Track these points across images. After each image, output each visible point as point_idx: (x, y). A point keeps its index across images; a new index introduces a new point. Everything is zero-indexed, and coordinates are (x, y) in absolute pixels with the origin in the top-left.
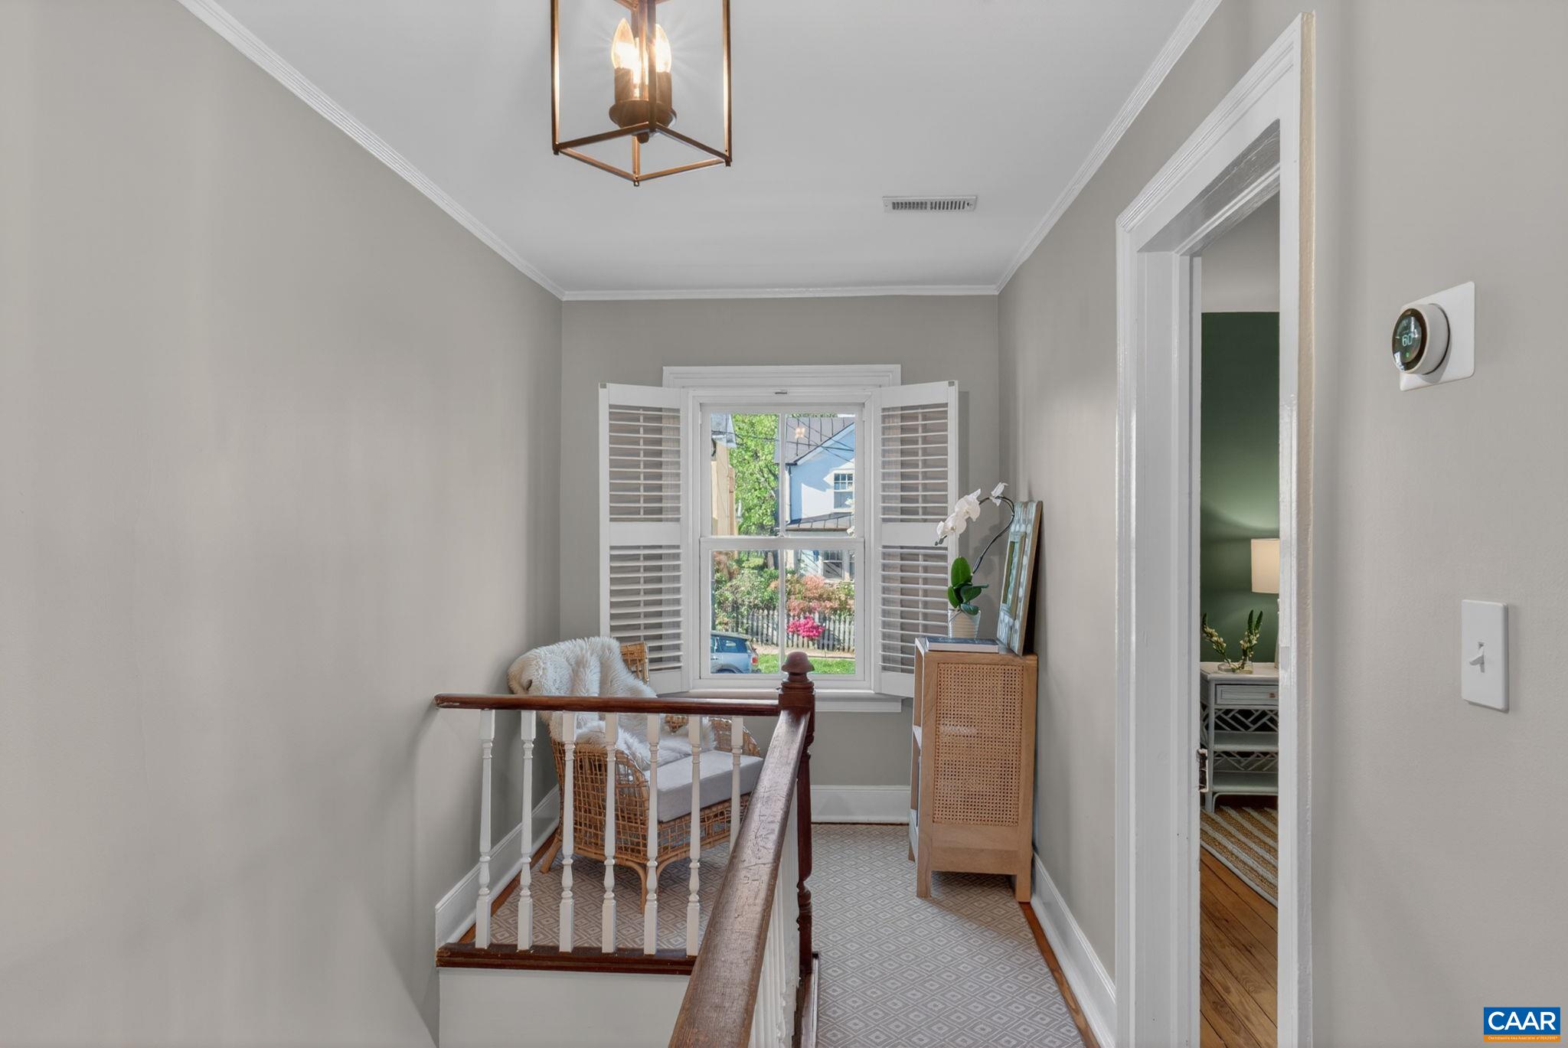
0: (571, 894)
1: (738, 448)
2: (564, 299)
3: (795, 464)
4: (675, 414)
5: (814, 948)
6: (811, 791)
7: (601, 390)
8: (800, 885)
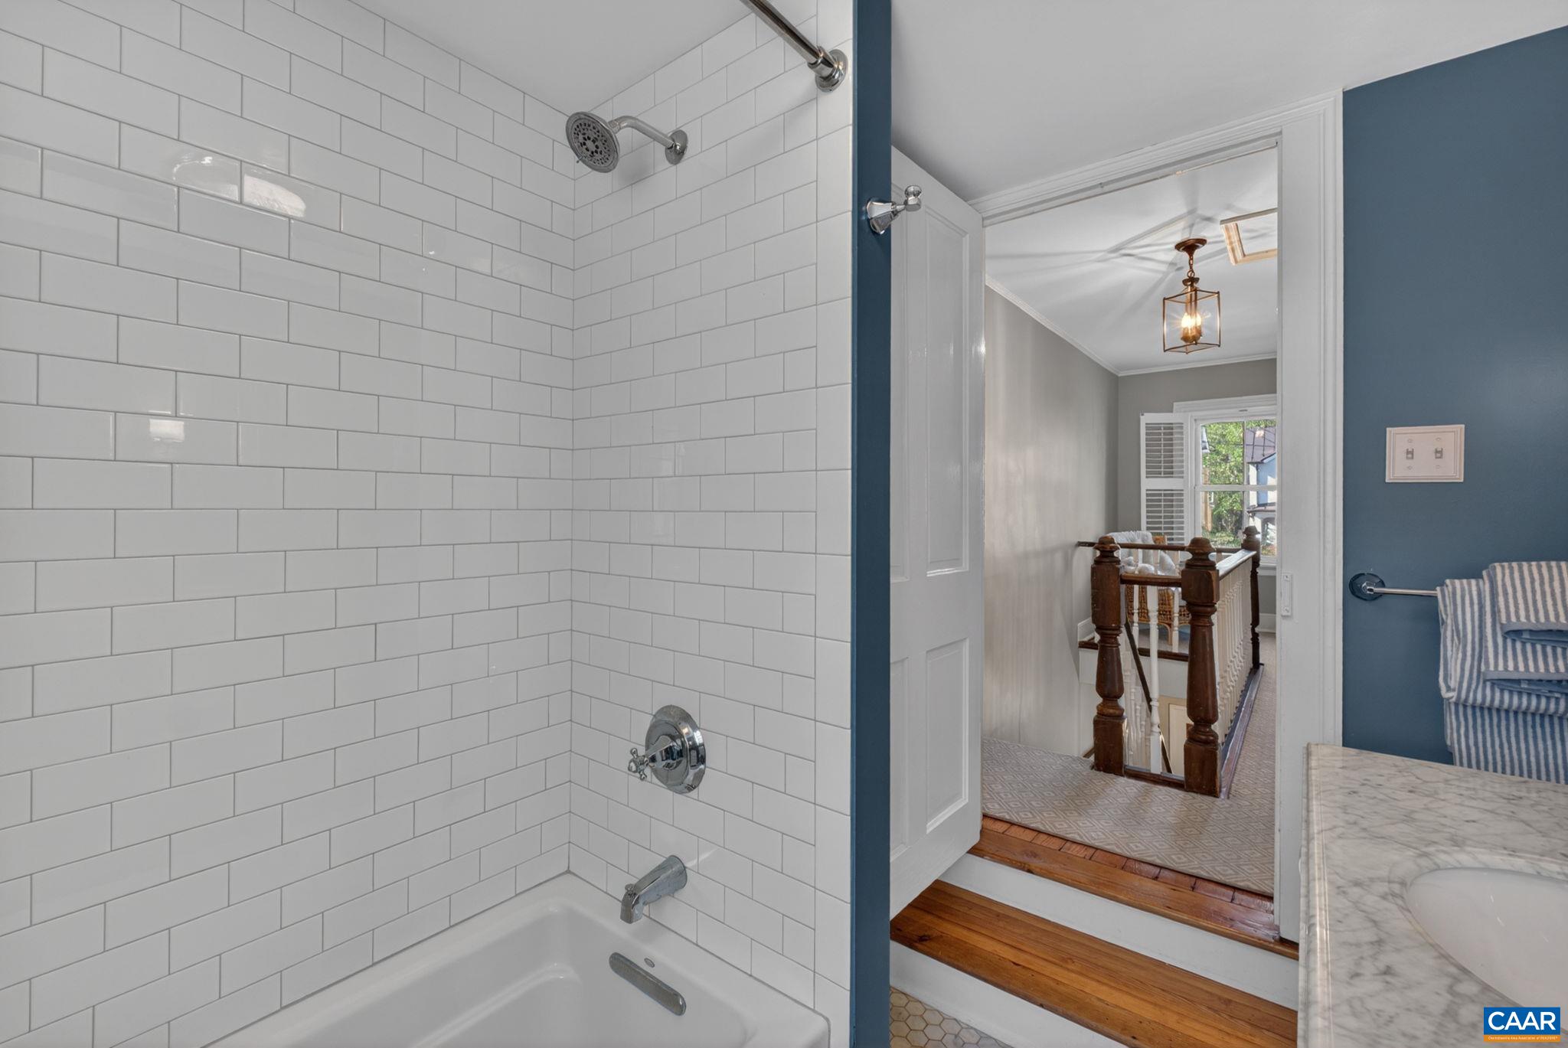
0: (1137, 625)
1: (1211, 454)
2: (1120, 375)
3: (1262, 462)
4: (1181, 426)
5: (1261, 661)
6: (1260, 617)
7: (1142, 417)
8: (1253, 630)
